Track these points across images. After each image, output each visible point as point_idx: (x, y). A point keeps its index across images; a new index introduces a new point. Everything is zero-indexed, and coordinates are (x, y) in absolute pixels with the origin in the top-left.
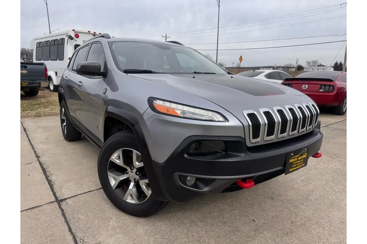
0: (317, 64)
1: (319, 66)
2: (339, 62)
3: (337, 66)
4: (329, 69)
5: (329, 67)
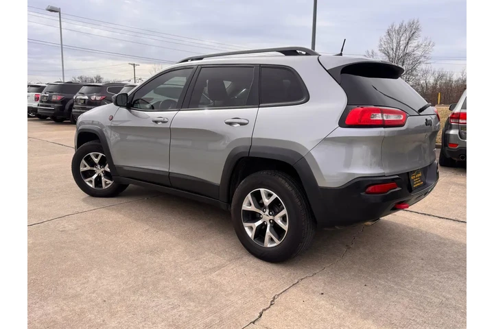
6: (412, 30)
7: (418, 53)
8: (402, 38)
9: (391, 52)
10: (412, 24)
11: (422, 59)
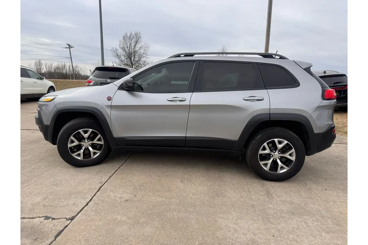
6: (137, 38)
7: (142, 51)
8: (132, 42)
9: (127, 49)
10: (136, 35)
11: (144, 55)
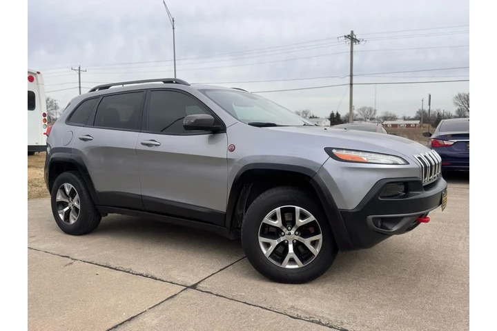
0: (309, 115)
1: (311, 117)
2: (335, 113)
3: (334, 118)
4: (324, 121)
5: (322, 119)
